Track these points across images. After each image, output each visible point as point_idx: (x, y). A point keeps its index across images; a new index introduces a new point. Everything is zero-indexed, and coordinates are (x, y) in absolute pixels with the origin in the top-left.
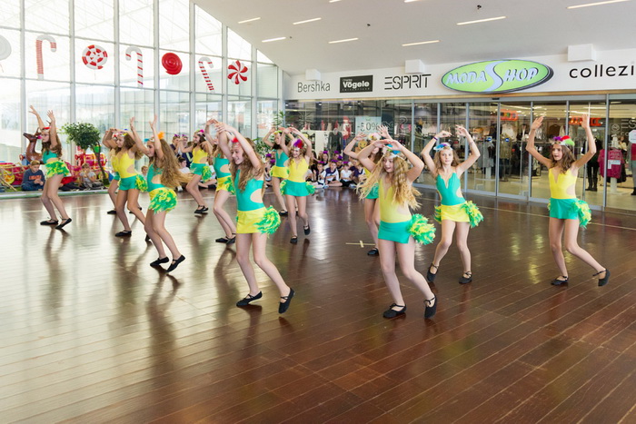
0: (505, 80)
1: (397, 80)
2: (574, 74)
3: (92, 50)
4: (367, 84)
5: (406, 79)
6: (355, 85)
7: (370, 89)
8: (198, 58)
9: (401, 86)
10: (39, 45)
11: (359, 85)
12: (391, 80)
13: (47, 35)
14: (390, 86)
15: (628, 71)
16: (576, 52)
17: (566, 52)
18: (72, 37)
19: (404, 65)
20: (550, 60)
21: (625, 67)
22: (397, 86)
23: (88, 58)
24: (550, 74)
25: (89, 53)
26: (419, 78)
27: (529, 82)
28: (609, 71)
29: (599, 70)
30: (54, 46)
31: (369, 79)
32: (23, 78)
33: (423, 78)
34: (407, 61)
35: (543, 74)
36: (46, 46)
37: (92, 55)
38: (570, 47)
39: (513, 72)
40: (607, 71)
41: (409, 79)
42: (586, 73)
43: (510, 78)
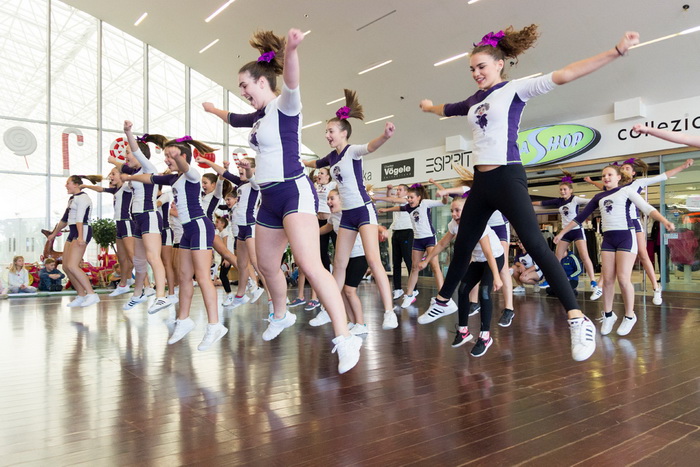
0: (548, 148)
1: (438, 161)
2: (623, 135)
3: (120, 143)
4: (408, 169)
5: (447, 159)
6: (397, 171)
7: (411, 174)
8: (232, 150)
9: (443, 167)
10: (65, 138)
11: (401, 170)
12: (432, 162)
13: (74, 128)
14: (431, 168)
15: (681, 125)
16: (623, 108)
17: (612, 111)
18: (99, 129)
19: (444, 144)
20: (596, 122)
21: (678, 122)
22: (438, 167)
23: (116, 152)
24: (597, 138)
25: (117, 147)
27: (574, 149)
30: (80, 139)
31: (410, 162)
32: (48, 175)
34: (447, 139)
35: (589, 138)
36: (72, 139)
37: (120, 148)
38: (616, 104)
39: (557, 140)
41: (451, 159)
42: (636, 134)
43: (555, 146)
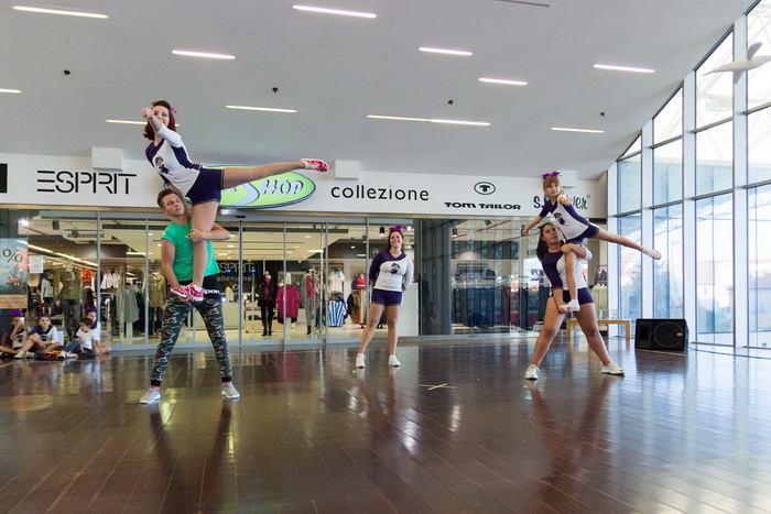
0: (261, 192)
1: (64, 177)
2: (336, 192)
5: (87, 178)
9: (75, 188)
12: (53, 177)
14: (50, 186)
15: (387, 194)
21: (385, 190)
22: (65, 187)
26: (113, 179)
27: (291, 197)
28: (371, 193)
29: (360, 192)
33: (121, 181)
35: (308, 188)
38: (338, 162)
39: (271, 184)
40: (368, 193)
41: (93, 178)
42: (348, 193)
43: (269, 191)
